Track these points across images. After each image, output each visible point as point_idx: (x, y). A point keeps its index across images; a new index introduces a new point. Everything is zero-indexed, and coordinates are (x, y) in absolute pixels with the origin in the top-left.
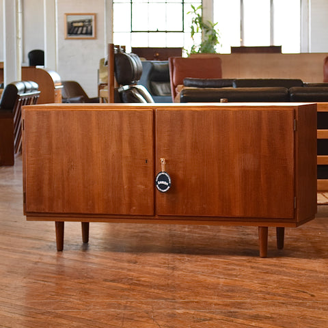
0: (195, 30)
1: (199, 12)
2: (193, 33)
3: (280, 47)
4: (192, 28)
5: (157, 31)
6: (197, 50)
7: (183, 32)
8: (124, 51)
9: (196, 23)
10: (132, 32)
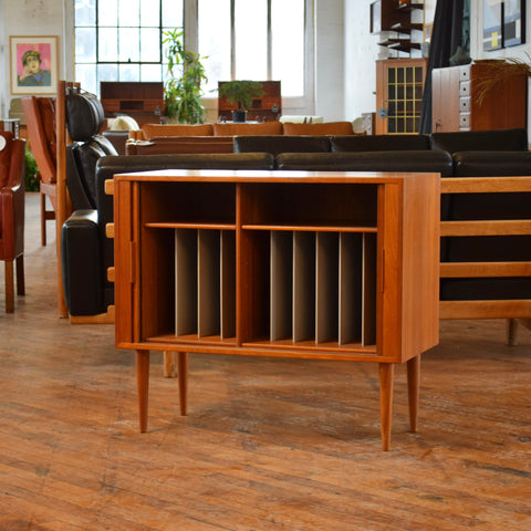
0: (175, 61)
1: (180, 39)
2: (171, 65)
3: (279, 83)
4: (171, 59)
5: (129, 62)
6: (176, 86)
7: (160, 63)
8: (79, 89)
9: (175, 52)
10: (98, 63)
